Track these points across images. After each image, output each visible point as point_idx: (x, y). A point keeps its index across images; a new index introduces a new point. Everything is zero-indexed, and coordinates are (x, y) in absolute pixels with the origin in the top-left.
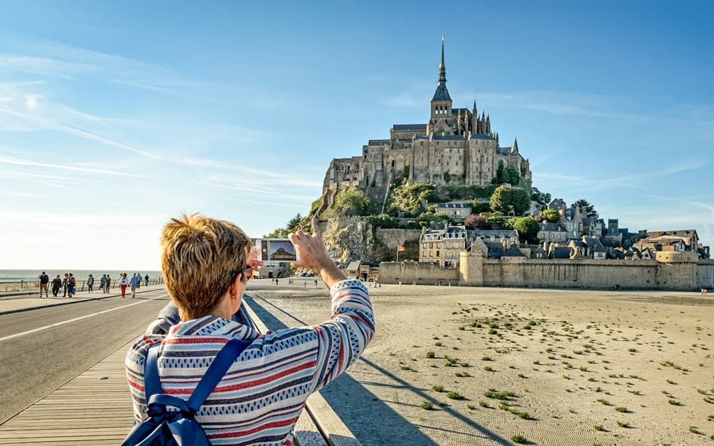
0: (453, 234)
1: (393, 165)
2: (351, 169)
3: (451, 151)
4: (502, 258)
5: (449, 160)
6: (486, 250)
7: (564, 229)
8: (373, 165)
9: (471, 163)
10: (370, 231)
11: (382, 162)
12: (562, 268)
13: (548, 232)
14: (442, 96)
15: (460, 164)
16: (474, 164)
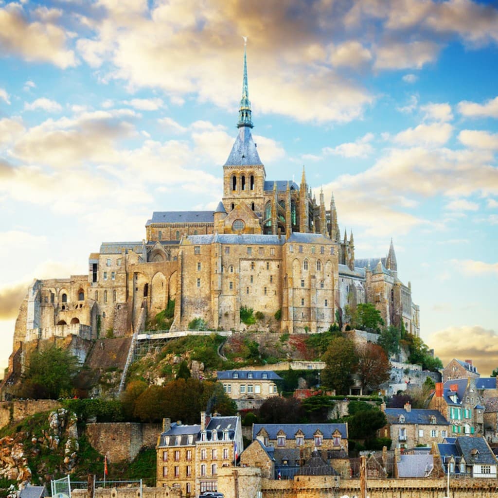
0: (215, 432)
1: (146, 294)
2: (68, 301)
3: (253, 266)
4: (296, 478)
5: (249, 284)
6: (268, 465)
7: (443, 421)
8: (110, 294)
9: (290, 291)
10: (73, 430)
11: (127, 287)
13: (412, 428)
15: (271, 294)
16: (297, 292)
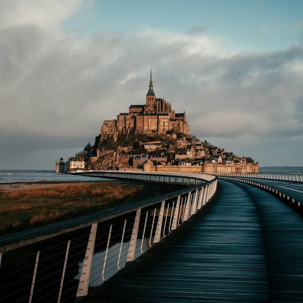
1: (129, 125)
2: (112, 125)
3: (152, 120)
5: (151, 124)
6: (152, 163)
7: (186, 154)
8: (121, 124)
9: (160, 126)
11: (125, 123)
12: (174, 168)
13: (179, 155)
14: (151, 93)
15: (156, 126)
